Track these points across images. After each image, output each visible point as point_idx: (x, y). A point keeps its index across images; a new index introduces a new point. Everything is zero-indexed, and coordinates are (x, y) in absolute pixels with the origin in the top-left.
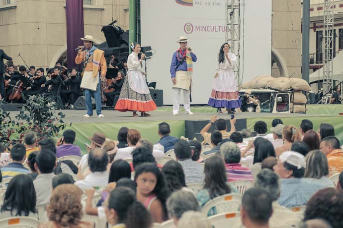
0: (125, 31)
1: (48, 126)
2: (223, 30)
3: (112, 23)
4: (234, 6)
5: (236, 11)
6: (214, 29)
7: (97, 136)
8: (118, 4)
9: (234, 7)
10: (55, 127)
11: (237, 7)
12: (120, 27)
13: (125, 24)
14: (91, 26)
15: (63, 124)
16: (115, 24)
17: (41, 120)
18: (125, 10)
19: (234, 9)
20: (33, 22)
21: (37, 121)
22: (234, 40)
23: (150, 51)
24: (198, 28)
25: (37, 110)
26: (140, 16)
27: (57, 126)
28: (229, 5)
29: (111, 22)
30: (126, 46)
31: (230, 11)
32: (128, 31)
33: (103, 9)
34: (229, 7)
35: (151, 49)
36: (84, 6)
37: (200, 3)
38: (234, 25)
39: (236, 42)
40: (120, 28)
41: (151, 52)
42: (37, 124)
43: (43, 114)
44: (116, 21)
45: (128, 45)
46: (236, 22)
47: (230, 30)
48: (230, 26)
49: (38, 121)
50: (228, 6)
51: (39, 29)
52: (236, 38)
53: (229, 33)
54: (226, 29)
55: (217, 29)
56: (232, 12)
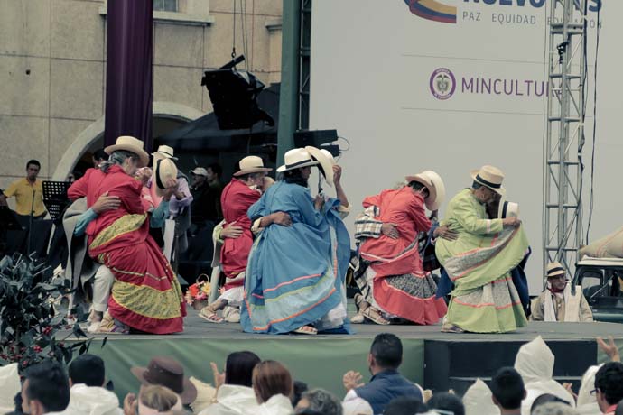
0: (267, 86)
1: (43, 344)
2: (539, 92)
3: (232, 64)
4: (569, 27)
5: (576, 40)
6: (513, 89)
7: (159, 368)
8: (249, 10)
9: (571, 30)
10: (61, 346)
11: (578, 30)
12: (253, 74)
13: (267, 65)
14: (172, 69)
15: (82, 339)
16: (238, 66)
17: (22, 327)
18: (268, 27)
19: (570, 35)
20: (14, 55)
21: (10, 330)
22: (569, 121)
23: (335, 143)
24: (468, 85)
25: (13, 298)
26: (309, 45)
27: (65, 346)
28: (556, 22)
29: (230, 59)
30: (267, 128)
31: (559, 39)
32: (276, 86)
33: (209, 24)
34: (557, 29)
35: (336, 138)
36: (156, 14)
37: (475, 16)
38: (570, 78)
39: (573, 127)
40: (251, 77)
41: (337, 146)
42: (11, 337)
43: (30, 310)
44: (241, 59)
45: (272, 123)
46: (575, 71)
47: (558, 93)
48: (557, 81)
49: (14, 329)
50: (554, 27)
51: (28, 73)
52: (573, 114)
53: (555, 100)
54: (546, 90)
55: (523, 88)
56: (564, 45)
